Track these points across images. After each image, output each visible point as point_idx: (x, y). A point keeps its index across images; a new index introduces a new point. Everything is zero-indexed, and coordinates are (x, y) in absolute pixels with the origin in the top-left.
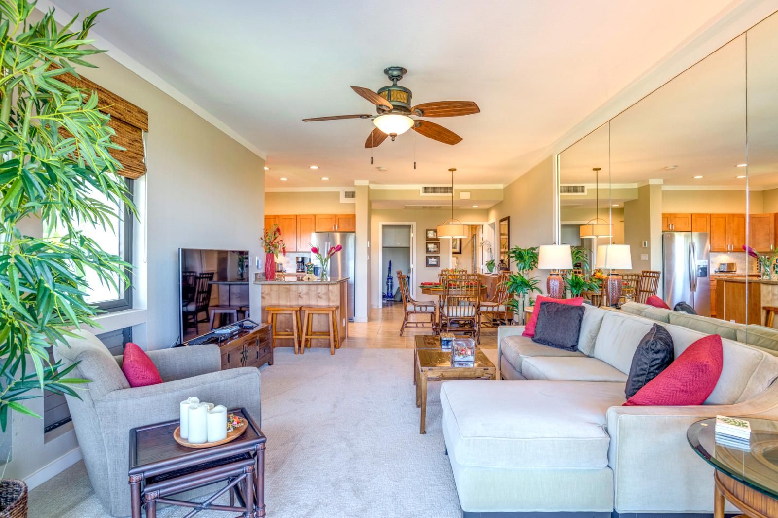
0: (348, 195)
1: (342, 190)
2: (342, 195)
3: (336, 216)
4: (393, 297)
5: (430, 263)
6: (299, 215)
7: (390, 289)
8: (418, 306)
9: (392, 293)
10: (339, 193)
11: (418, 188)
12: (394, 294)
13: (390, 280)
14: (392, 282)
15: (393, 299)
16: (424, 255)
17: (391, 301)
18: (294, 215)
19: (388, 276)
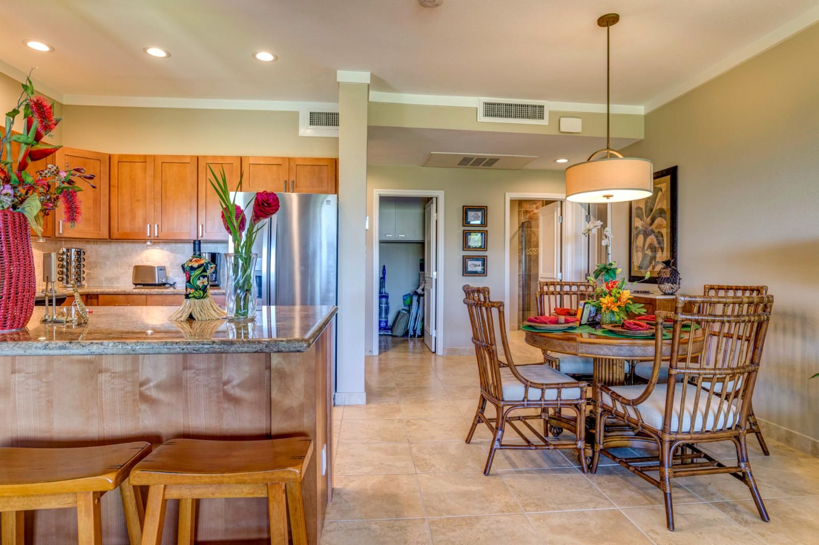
0: (316, 119)
1: (304, 108)
2: (304, 118)
3: (290, 160)
4: (388, 329)
5: (470, 269)
6: (205, 157)
7: (383, 315)
8: (535, 385)
9: (386, 322)
10: (295, 115)
11: (474, 106)
12: (390, 323)
13: (384, 300)
14: (387, 303)
15: (390, 333)
16: (459, 254)
17: (386, 335)
18: (192, 157)
19: (380, 293)
